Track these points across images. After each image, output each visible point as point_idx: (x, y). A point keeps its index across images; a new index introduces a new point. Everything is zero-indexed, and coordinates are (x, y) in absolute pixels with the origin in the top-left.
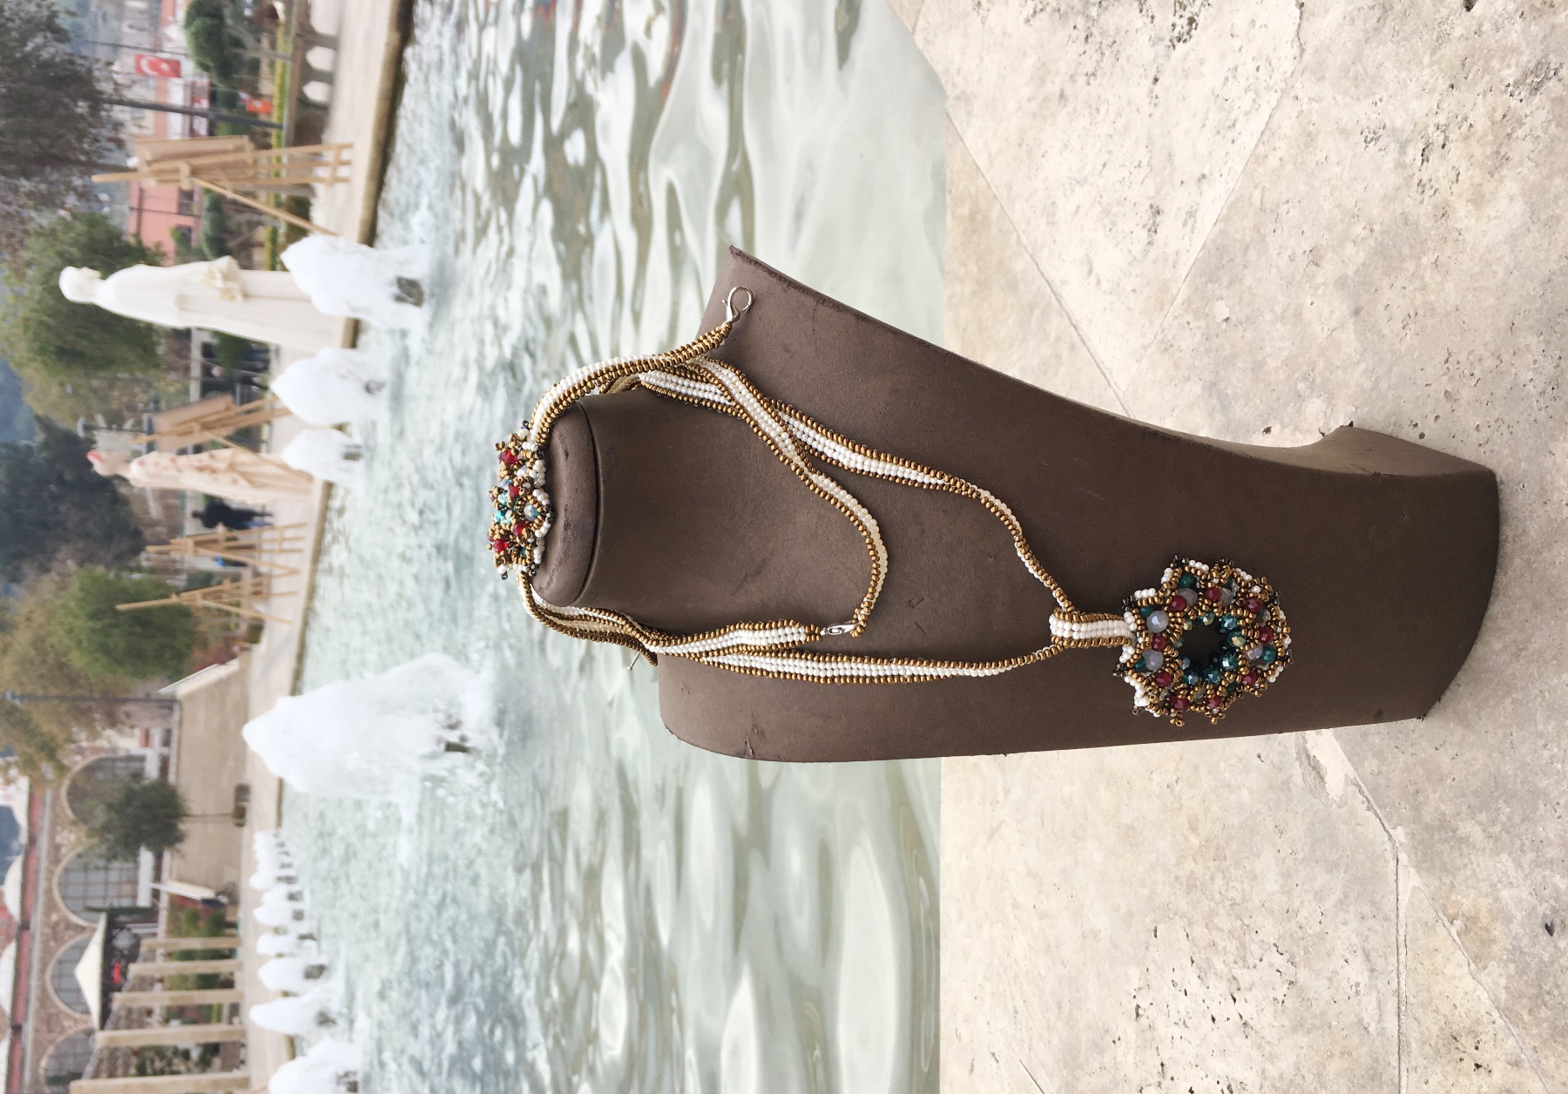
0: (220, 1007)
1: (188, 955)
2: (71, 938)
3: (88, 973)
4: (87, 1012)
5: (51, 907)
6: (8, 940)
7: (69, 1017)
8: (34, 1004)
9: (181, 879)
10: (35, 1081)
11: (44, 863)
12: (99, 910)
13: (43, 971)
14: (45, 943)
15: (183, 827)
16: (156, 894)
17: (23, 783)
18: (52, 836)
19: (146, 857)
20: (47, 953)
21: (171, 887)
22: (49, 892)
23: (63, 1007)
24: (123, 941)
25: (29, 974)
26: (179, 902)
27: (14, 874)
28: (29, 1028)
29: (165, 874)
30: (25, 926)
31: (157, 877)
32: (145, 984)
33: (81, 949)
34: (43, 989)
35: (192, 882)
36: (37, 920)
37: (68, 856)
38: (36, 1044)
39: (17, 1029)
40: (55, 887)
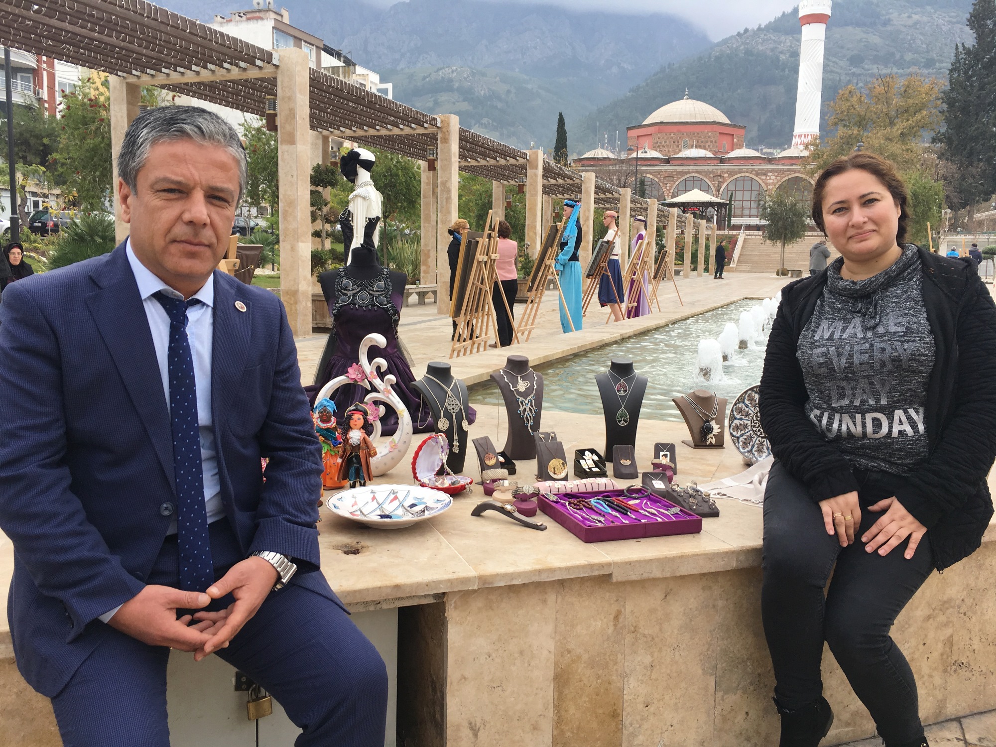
2: (714, 185)
3: (696, 195)
4: (673, 196)
5: (731, 173)
6: (715, 153)
7: (672, 187)
8: (679, 168)
9: (745, 241)
10: (643, 172)
12: (730, 200)
13: (697, 172)
14: (712, 172)
15: (779, 244)
16: (738, 227)
17: (806, 153)
18: (772, 171)
20: (707, 173)
22: (741, 172)
23: (677, 183)
24: (712, 211)
25: (696, 165)
26: (733, 241)
27: (751, 153)
28: (668, 167)
29: (747, 232)
30: (722, 161)
31: (749, 228)
33: (707, 190)
34: (686, 173)
35: (743, 247)
36: (726, 167)
37: (760, 180)
38: (659, 171)
39: (667, 161)
40: (743, 174)
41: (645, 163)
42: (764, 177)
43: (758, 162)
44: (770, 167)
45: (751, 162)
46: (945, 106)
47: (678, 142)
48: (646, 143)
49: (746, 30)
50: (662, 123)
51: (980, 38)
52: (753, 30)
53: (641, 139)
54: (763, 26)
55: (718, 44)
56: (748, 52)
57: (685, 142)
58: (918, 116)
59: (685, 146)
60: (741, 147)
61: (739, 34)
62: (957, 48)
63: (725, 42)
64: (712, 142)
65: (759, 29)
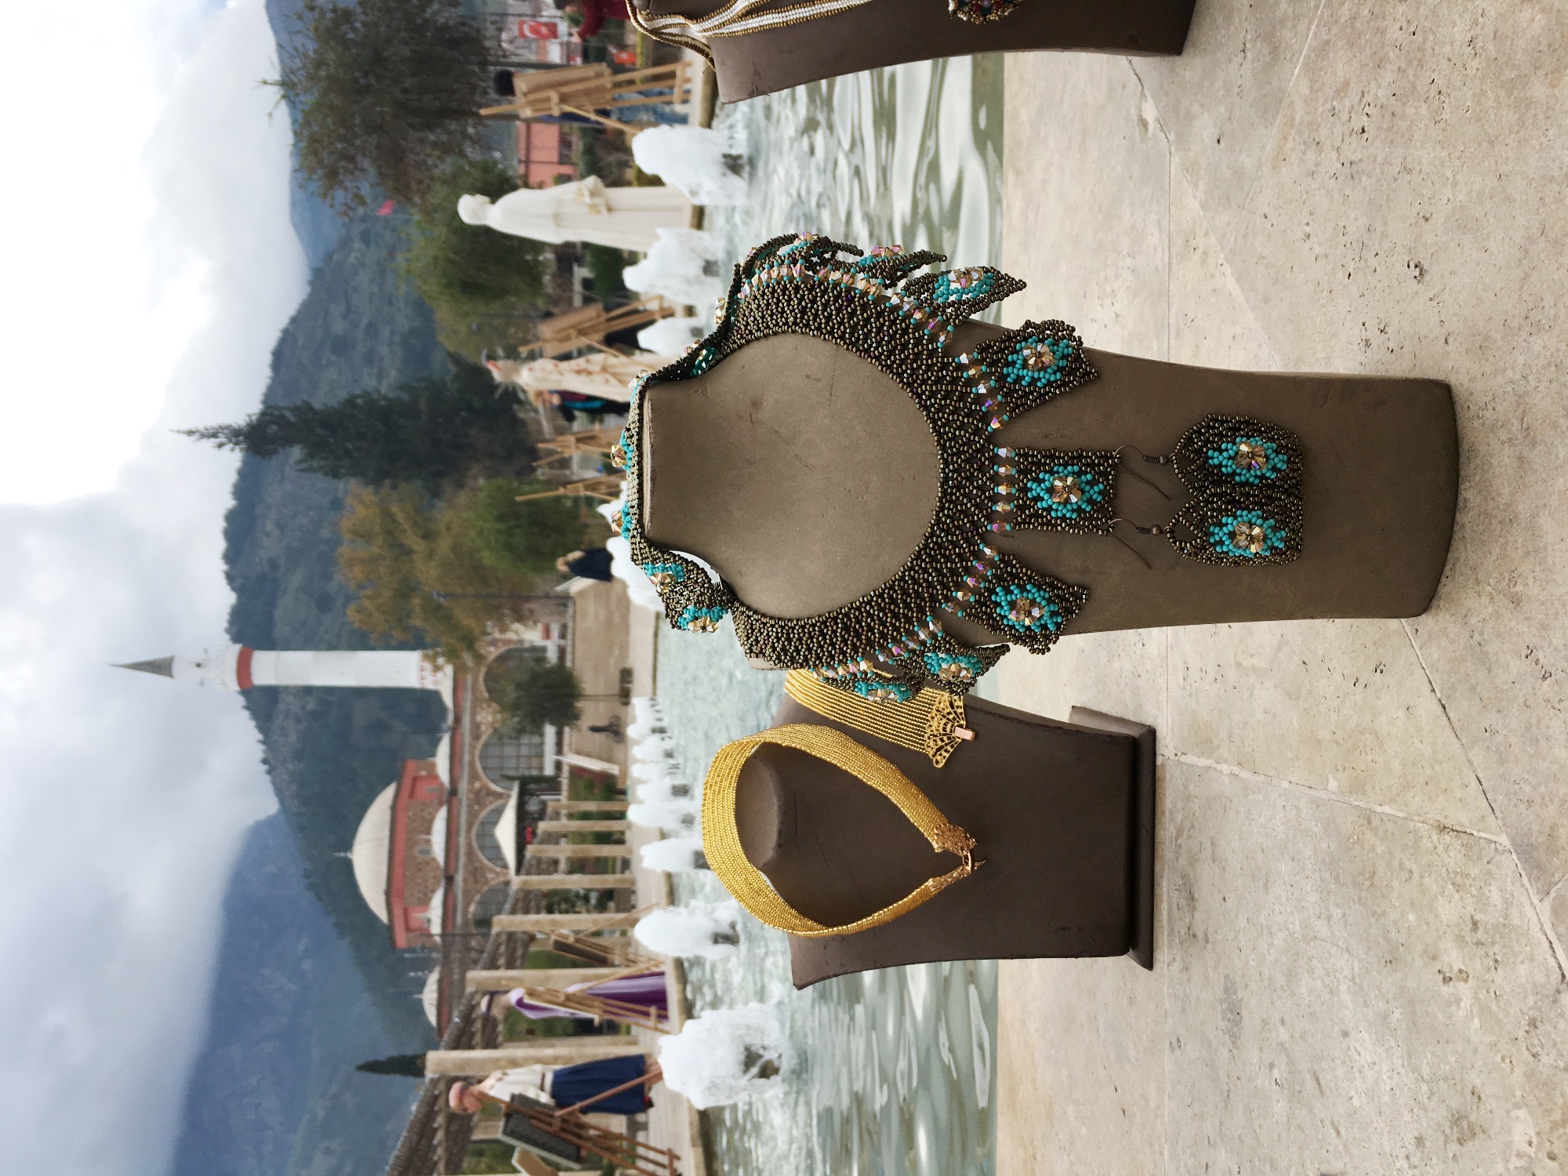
0: (614, 859)
1: (586, 816)
2: (491, 803)
3: (505, 832)
4: (505, 866)
5: (474, 777)
6: (441, 804)
7: (492, 871)
8: (462, 859)
9: (578, 753)
10: (466, 923)
11: (467, 739)
12: (512, 779)
13: (469, 830)
14: (470, 807)
15: (580, 704)
16: (558, 766)
17: (449, 670)
18: (473, 714)
19: (550, 731)
20: (472, 815)
21: (571, 759)
22: (472, 764)
23: (486, 861)
24: (533, 806)
25: (458, 833)
26: (577, 772)
27: (444, 749)
28: (459, 878)
29: (566, 748)
30: (453, 792)
31: (559, 750)
32: (552, 838)
33: (499, 812)
34: (469, 845)
35: (588, 755)
36: (463, 786)
37: (486, 732)
38: (466, 892)
39: (450, 880)
40: (477, 759)
42: (483, 728)
43: (458, 738)
44: (466, 720)
45: (458, 747)
47: (420, 864)
48: (417, 916)
50: (388, 893)
51: (290, 442)
53: (414, 924)
54: (260, 737)
55: (282, 802)
56: (299, 756)
57: (421, 852)
59: (428, 851)
60: (433, 766)
61: (269, 772)
63: (279, 792)
64: (422, 810)
65: (263, 742)
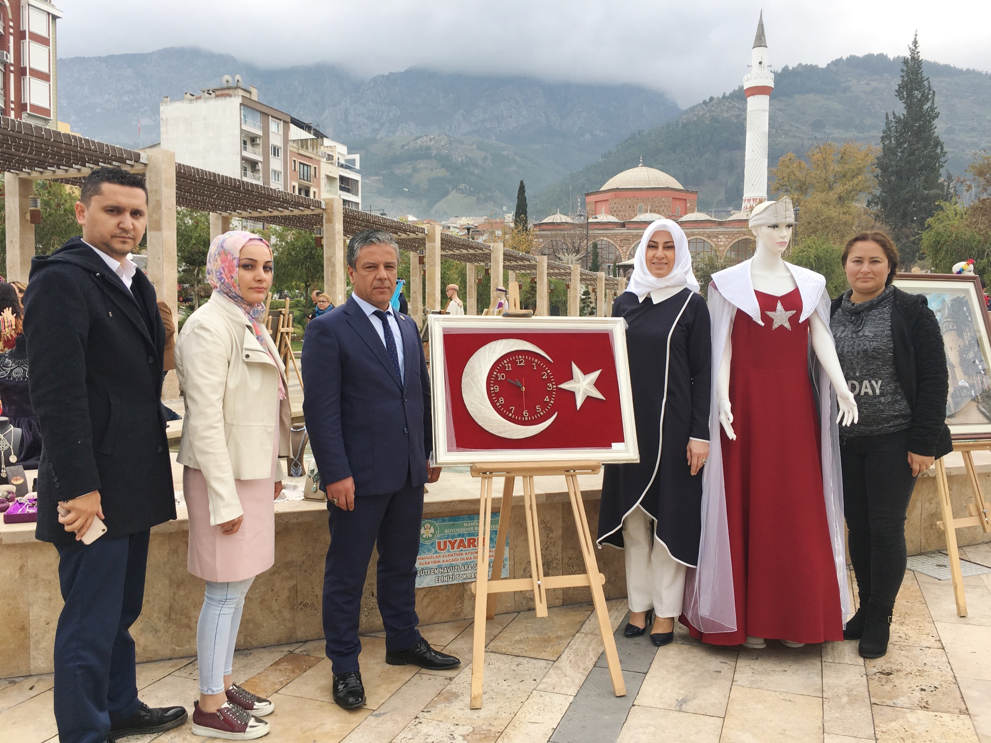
8: (634, 232)
11: (708, 231)
18: (724, 233)
27: (703, 216)
28: (624, 231)
37: (712, 242)
38: (616, 235)
39: (623, 225)
40: (695, 237)
41: (602, 227)
42: (715, 240)
43: (709, 225)
44: (720, 229)
45: (703, 225)
46: (879, 171)
47: (633, 207)
48: (603, 207)
49: (712, 99)
50: (617, 189)
51: (909, 107)
52: (718, 98)
53: (599, 205)
54: (727, 94)
55: (686, 112)
56: (714, 120)
57: (641, 207)
58: (855, 181)
59: (641, 211)
60: (693, 211)
61: (705, 102)
62: (887, 117)
63: (692, 109)
64: (665, 206)
65: (724, 97)
